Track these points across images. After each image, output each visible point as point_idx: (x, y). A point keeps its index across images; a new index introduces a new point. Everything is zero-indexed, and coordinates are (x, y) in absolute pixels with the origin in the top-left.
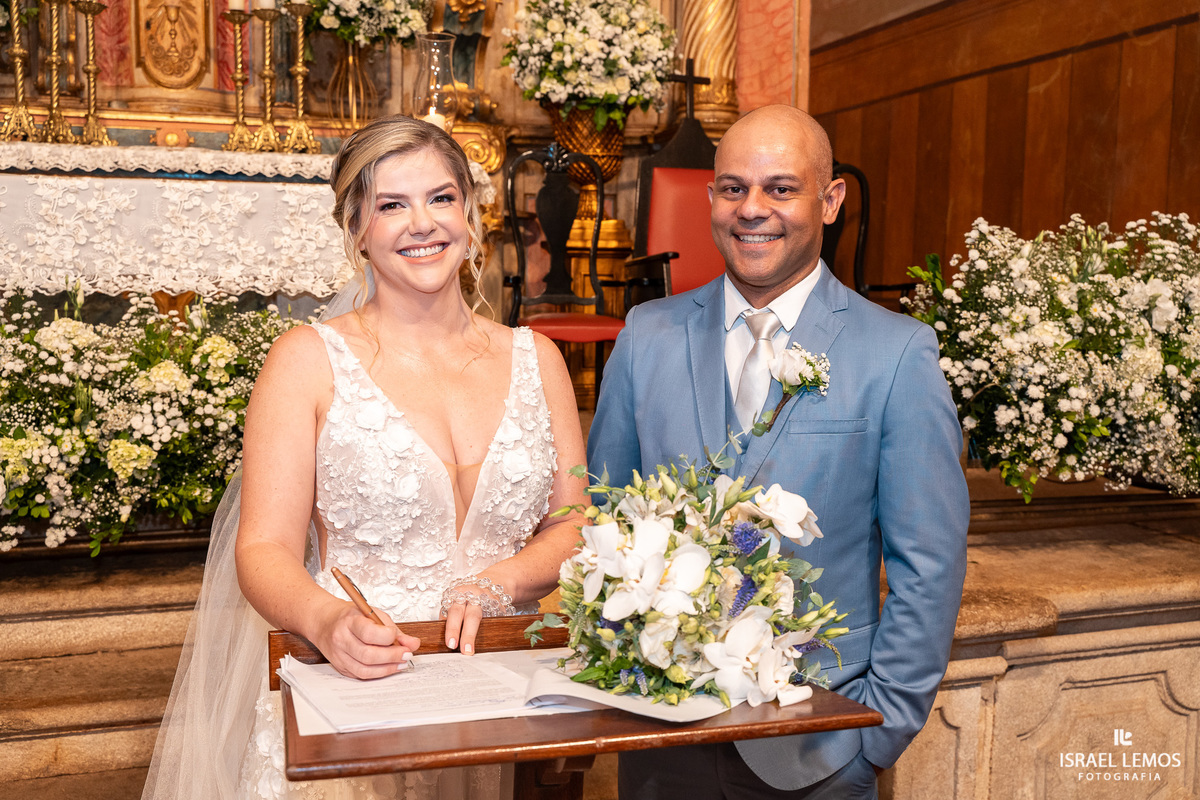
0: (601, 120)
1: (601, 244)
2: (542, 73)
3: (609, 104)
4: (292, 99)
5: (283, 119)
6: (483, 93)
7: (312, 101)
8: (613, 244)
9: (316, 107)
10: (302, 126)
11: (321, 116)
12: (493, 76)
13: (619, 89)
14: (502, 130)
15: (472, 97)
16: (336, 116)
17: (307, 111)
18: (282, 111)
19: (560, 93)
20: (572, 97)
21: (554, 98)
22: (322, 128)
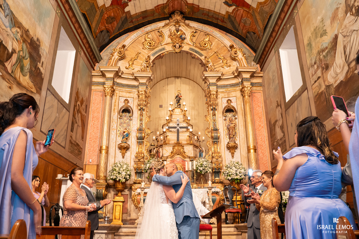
0: (236, 181)
1: (237, 200)
2: (227, 176)
3: (237, 179)
4: (194, 182)
5: (193, 184)
6: (221, 179)
7: (197, 182)
8: (240, 199)
9: (197, 183)
10: (195, 185)
11: (198, 184)
12: (222, 177)
13: (238, 177)
14: (224, 184)
15: (219, 180)
16: (200, 184)
17: (196, 183)
18: (192, 184)
19: (230, 178)
20: (232, 179)
21: (229, 179)
22: (198, 185)
